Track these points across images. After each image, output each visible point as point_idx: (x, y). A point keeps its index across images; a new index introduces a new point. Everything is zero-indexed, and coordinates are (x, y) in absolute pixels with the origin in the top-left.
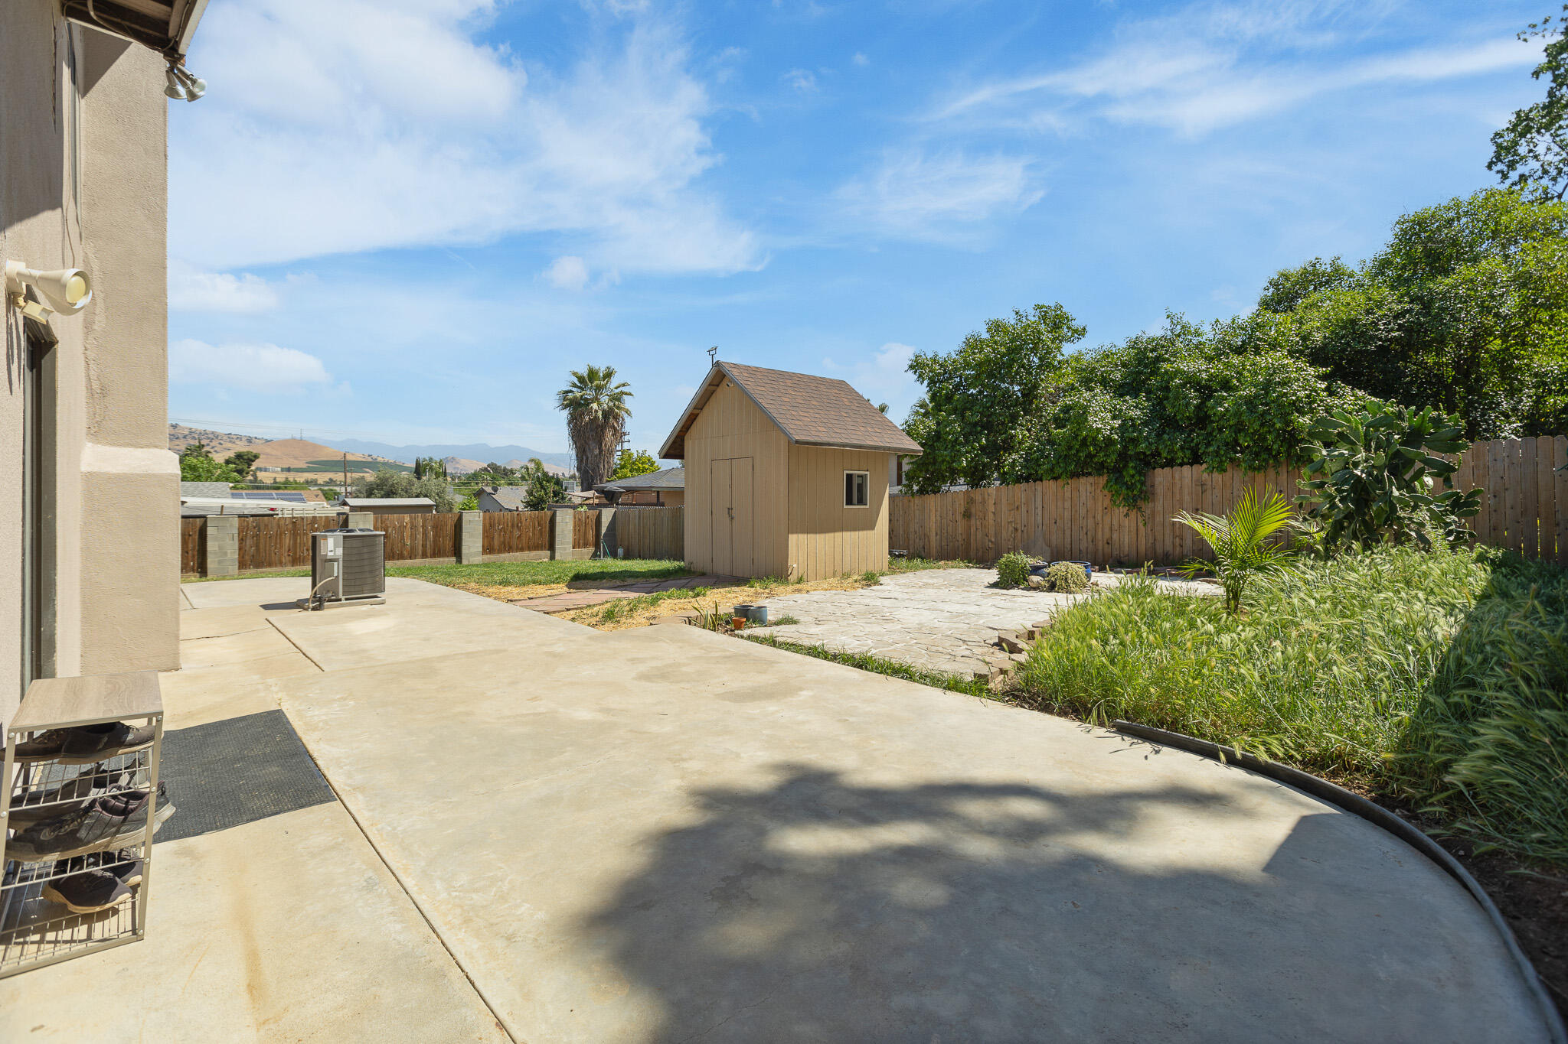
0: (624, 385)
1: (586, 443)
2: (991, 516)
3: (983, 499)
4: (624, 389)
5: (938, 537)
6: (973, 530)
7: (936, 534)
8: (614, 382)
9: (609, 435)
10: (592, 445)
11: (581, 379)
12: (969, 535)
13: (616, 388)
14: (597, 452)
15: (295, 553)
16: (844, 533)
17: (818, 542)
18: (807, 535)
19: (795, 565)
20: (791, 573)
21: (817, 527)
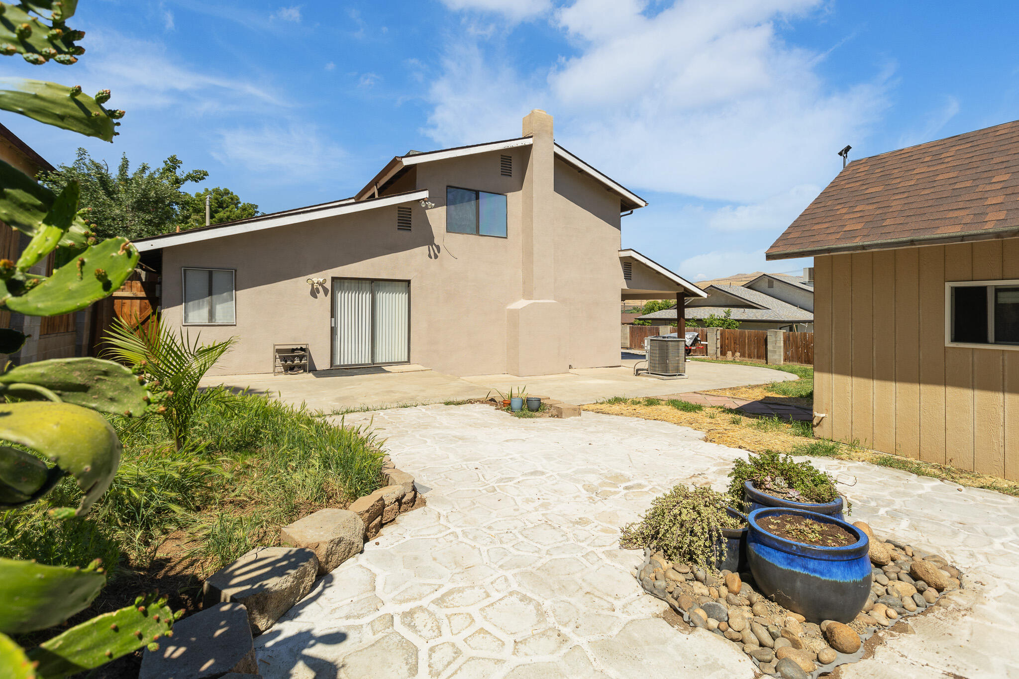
16: (950, 390)
17: (875, 392)
18: (850, 378)
19: (823, 415)
20: (818, 424)
21: (875, 369)
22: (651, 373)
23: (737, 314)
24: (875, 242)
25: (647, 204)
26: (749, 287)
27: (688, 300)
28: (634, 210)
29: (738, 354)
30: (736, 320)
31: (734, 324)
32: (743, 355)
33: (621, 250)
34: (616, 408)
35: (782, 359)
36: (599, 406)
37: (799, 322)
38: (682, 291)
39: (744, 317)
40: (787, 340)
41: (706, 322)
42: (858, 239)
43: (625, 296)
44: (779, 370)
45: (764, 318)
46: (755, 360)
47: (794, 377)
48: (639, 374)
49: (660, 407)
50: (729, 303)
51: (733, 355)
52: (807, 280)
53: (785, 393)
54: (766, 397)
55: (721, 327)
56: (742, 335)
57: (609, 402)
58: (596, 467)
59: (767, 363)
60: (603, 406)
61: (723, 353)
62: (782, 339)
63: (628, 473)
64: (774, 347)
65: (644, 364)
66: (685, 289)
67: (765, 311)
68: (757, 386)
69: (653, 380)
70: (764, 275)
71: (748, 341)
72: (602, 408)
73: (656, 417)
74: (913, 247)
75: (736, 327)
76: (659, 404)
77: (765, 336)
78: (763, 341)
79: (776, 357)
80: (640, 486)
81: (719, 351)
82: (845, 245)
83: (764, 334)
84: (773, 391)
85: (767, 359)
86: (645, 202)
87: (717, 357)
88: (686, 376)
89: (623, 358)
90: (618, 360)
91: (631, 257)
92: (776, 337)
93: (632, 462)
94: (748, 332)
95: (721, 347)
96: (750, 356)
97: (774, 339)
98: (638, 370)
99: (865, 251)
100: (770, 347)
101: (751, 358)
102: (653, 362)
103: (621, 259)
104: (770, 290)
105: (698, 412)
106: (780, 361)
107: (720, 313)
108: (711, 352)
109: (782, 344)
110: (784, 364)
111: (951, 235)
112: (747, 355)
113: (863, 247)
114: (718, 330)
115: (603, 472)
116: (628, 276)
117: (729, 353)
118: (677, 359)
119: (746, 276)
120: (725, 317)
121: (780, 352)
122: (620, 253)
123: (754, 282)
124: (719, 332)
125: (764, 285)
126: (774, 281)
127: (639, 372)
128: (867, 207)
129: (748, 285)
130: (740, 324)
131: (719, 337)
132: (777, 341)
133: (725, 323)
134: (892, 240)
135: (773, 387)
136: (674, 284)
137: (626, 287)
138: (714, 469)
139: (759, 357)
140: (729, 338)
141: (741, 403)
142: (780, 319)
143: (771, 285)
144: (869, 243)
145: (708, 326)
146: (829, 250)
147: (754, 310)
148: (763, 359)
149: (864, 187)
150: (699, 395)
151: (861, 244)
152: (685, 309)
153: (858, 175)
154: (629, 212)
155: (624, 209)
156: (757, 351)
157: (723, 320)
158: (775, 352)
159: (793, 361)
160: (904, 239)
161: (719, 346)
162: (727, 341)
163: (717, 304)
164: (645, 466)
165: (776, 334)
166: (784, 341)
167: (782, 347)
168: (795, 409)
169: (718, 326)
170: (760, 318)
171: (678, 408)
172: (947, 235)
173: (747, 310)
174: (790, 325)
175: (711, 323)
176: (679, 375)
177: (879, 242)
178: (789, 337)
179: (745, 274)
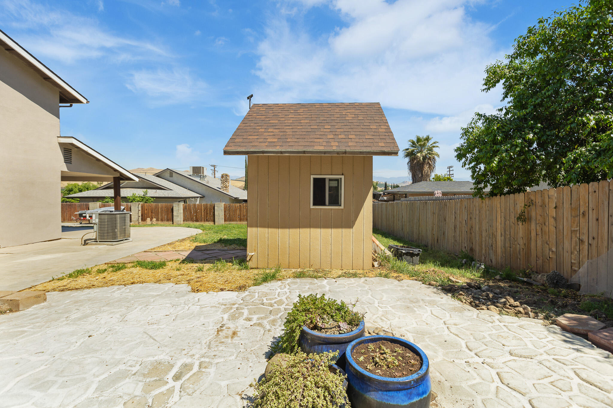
0: (434, 143)
1: (415, 172)
2: (552, 221)
3: (543, 202)
4: (434, 145)
5: (503, 238)
6: (533, 234)
7: (501, 234)
8: (431, 142)
9: (426, 168)
10: (418, 172)
11: (413, 143)
12: (529, 240)
13: (431, 145)
14: (420, 175)
15: (240, 217)
16: (312, 229)
17: (279, 236)
18: (267, 229)
19: (253, 254)
20: (250, 260)
21: (279, 223)
22: (100, 242)
23: (152, 193)
24: (287, 150)
25: (88, 102)
26: (157, 176)
27: (123, 183)
28: (74, 104)
29: (154, 219)
30: (152, 197)
31: (150, 200)
32: (157, 220)
33: (60, 137)
34: (82, 281)
35: (182, 221)
36: (60, 283)
37: (189, 198)
38: (118, 175)
39: (157, 195)
40: (185, 209)
41: (129, 199)
42: (278, 147)
43: (64, 178)
44: (188, 227)
45: (170, 196)
46: (166, 222)
47: (200, 231)
48: (87, 244)
49: (127, 270)
50: (145, 186)
51: (151, 220)
52: (191, 173)
53: (204, 242)
54: (196, 246)
55: (141, 202)
56: (157, 207)
57: (70, 276)
58: (122, 367)
59: (173, 224)
60: (65, 282)
61: (144, 219)
62: (182, 208)
63: (163, 357)
64: (177, 213)
65: (92, 234)
66: (121, 174)
67: (170, 191)
68: (183, 240)
69: (103, 247)
70: (168, 169)
71: (161, 211)
72: (65, 284)
73: (132, 281)
74: (305, 155)
75: (152, 202)
76: (126, 268)
77: (172, 207)
78: (170, 210)
79: (179, 219)
80: (187, 367)
81: (140, 218)
82: (272, 150)
83: (171, 205)
84: (197, 241)
85: (173, 221)
86: (86, 99)
87: (139, 223)
88: (131, 239)
89: (63, 231)
90: (59, 233)
91: (72, 144)
92: (178, 207)
93: (155, 340)
94: (161, 205)
95: (142, 215)
96: (162, 220)
97: (177, 208)
98: (85, 241)
99: (282, 155)
100: (175, 214)
101: (163, 221)
102: (102, 232)
103: (61, 144)
104: (171, 179)
105: (164, 267)
106: (181, 222)
107: (140, 192)
108: (134, 220)
109: (182, 211)
110: (183, 223)
111: (321, 150)
112: (160, 220)
113: (281, 152)
114: (139, 204)
115: (135, 370)
116: (68, 160)
117: (149, 219)
118: (124, 227)
119: (143, 170)
120: (144, 195)
121: (181, 216)
122: (60, 139)
123: (160, 173)
124: (140, 206)
125: (167, 175)
126: (174, 173)
127: (87, 242)
128: (274, 130)
129: (157, 175)
130: (154, 200)
131: (140, 209)
132: (179, 209)
133: (143, 199)
134: (296, 150)
135: (194, 239)
136: (112, 170)
137: (65, 169)
138: (226, 316)
139: (168, 220)
140: (148, 210)
141: (186, 254)
142: (180, 196)
143: (171, 176)
144: (284, 150)
145: (131, 202)
146: (263, 152)
147: (163, 191)
148: (170, 221)
149: (268, 119)
150: (150, 253)
151: (280, 150)
152: (121, 189)
153: (261, 112)
154: (69, 105)
155: (62, 100)
156: (167, 216)
157: (142, 197)
158: (178, 216)
159: (188, 221)
160: (301, 150)
161: (140, 215)
162: (146, 211)
163: (136, 187)
164: (172, 339)
165: (179, 206)
166: (183, 209)
167: (182, 213)
168: (219, 251)
169: (139, 201)
170: (167, 196)
171: (146, 268)
172: (319, 150)
173: (158, 191)
174: (184, 199)
175: (134, 200)
176: (125, 240)
177: (289, 150)
178: (186, 207)
179: (143, 169)
